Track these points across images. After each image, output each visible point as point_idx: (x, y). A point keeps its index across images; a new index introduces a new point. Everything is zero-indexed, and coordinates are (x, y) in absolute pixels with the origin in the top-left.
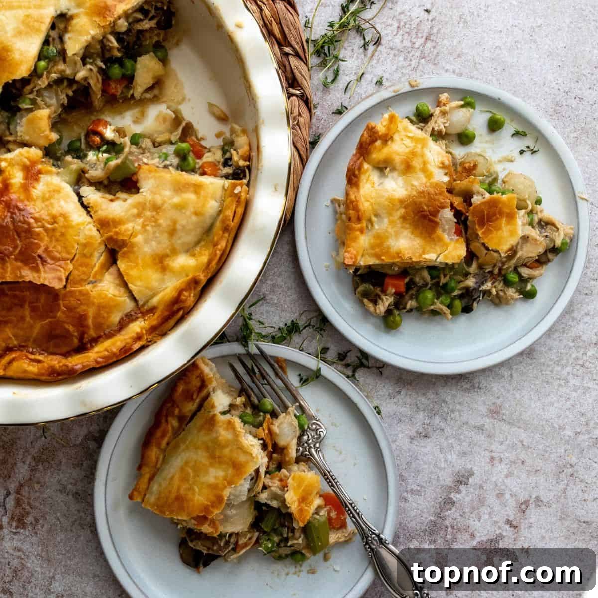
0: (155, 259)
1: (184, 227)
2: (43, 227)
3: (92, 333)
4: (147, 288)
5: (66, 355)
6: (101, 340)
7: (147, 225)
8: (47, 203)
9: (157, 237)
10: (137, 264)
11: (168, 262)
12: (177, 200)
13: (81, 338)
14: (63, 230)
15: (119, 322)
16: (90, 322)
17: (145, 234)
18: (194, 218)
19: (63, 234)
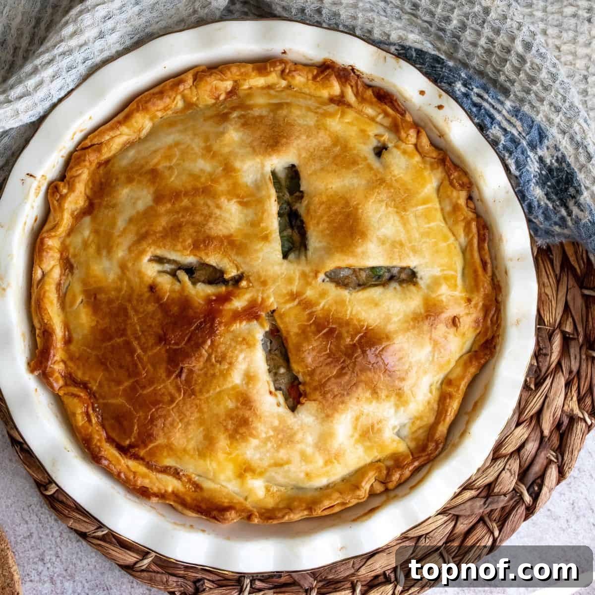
0: (244, 464)
1: (289, 471)
2: (210, 355)
3: (142, 453)
4: (214, 473)
5: (110, 439)
6: (141, 462)
7: (271, 441)
8: (233, 344)
9: (265, 455)
10: (230, 454)
11: (248, 475)
12: (309, 450)
13: (131, 446)
14: (218, 374)
15: (167, 467)
16: (151, 446)
17: (261, 444)
18: (302, 475)
19: (214, 375)
